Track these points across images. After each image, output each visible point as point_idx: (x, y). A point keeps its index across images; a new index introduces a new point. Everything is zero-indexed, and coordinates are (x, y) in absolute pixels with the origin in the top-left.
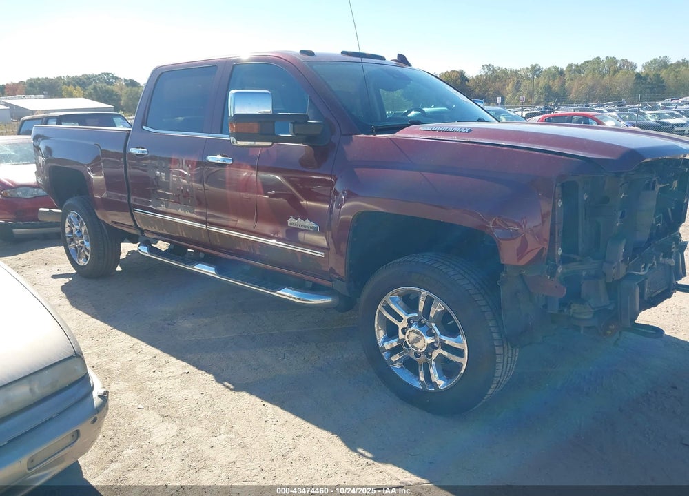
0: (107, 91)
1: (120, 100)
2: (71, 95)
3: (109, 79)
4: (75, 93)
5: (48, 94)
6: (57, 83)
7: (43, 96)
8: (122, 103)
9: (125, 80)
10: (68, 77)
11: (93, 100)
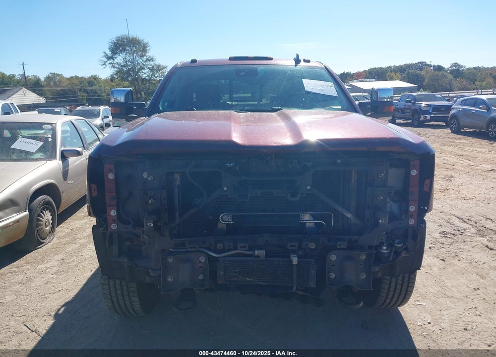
0: (416, 75)
1: (424, 81)
2: (392, 79)
3: (422, 66)
4: (395, 77)
5: (377, 78)
6: (387, 70)
7: (374, 80)
8: (425, 83)
9: (434, 66)
10: (395, 66)
11: (405, 82)
